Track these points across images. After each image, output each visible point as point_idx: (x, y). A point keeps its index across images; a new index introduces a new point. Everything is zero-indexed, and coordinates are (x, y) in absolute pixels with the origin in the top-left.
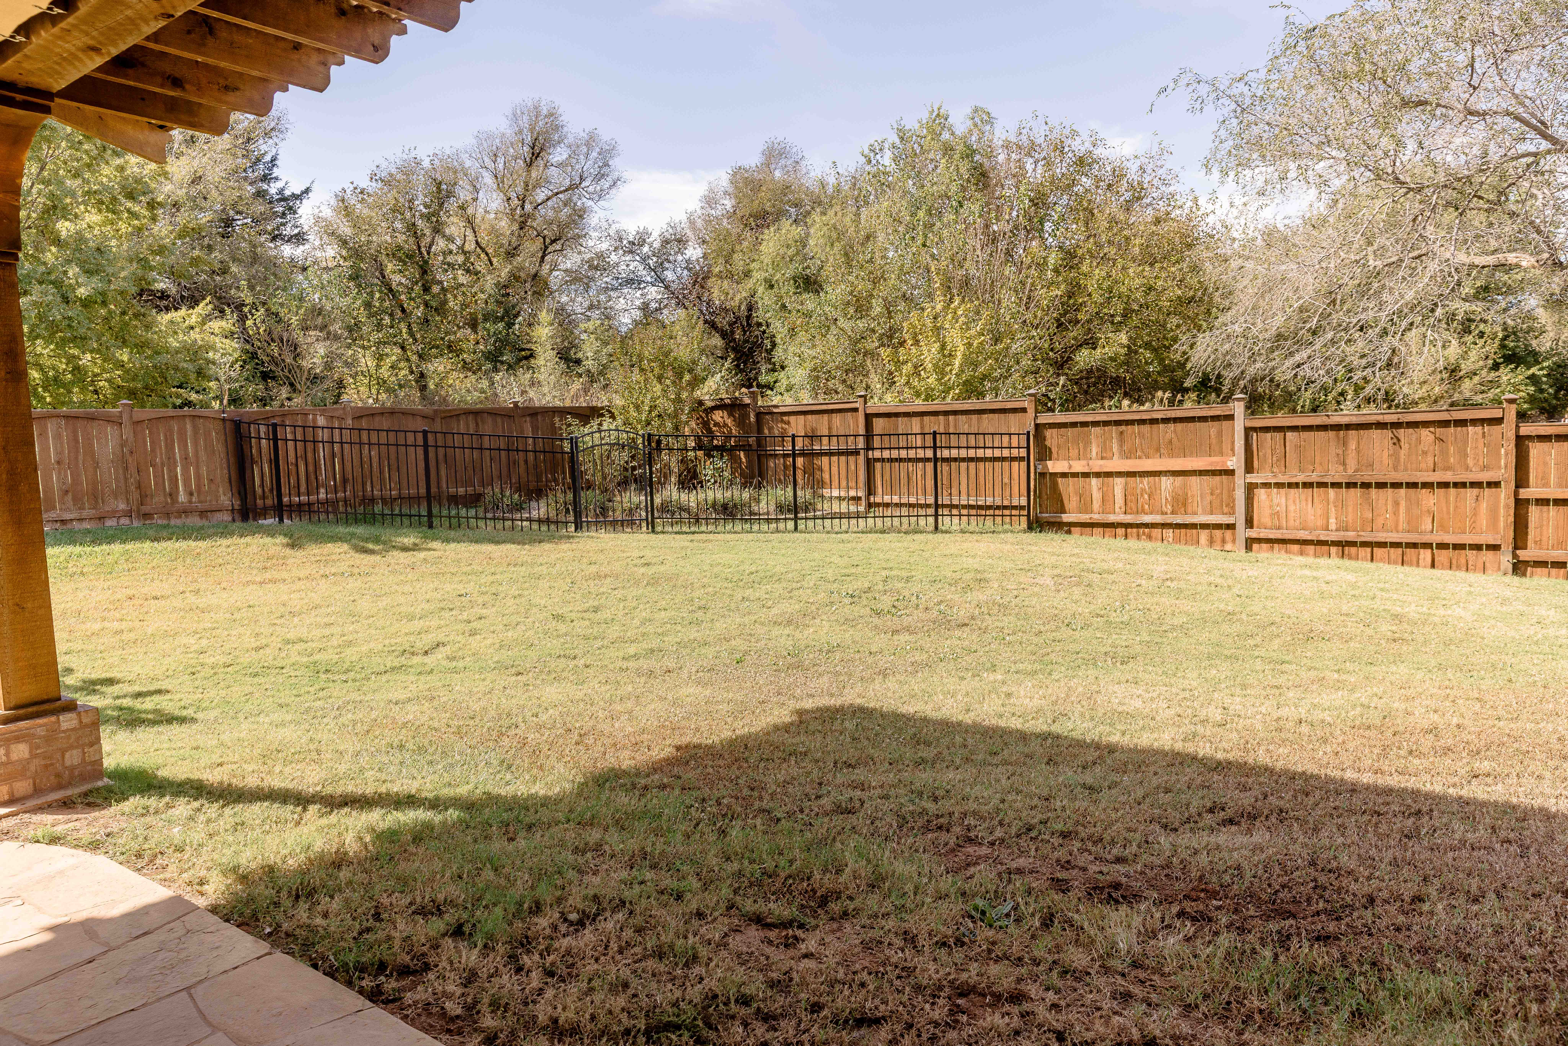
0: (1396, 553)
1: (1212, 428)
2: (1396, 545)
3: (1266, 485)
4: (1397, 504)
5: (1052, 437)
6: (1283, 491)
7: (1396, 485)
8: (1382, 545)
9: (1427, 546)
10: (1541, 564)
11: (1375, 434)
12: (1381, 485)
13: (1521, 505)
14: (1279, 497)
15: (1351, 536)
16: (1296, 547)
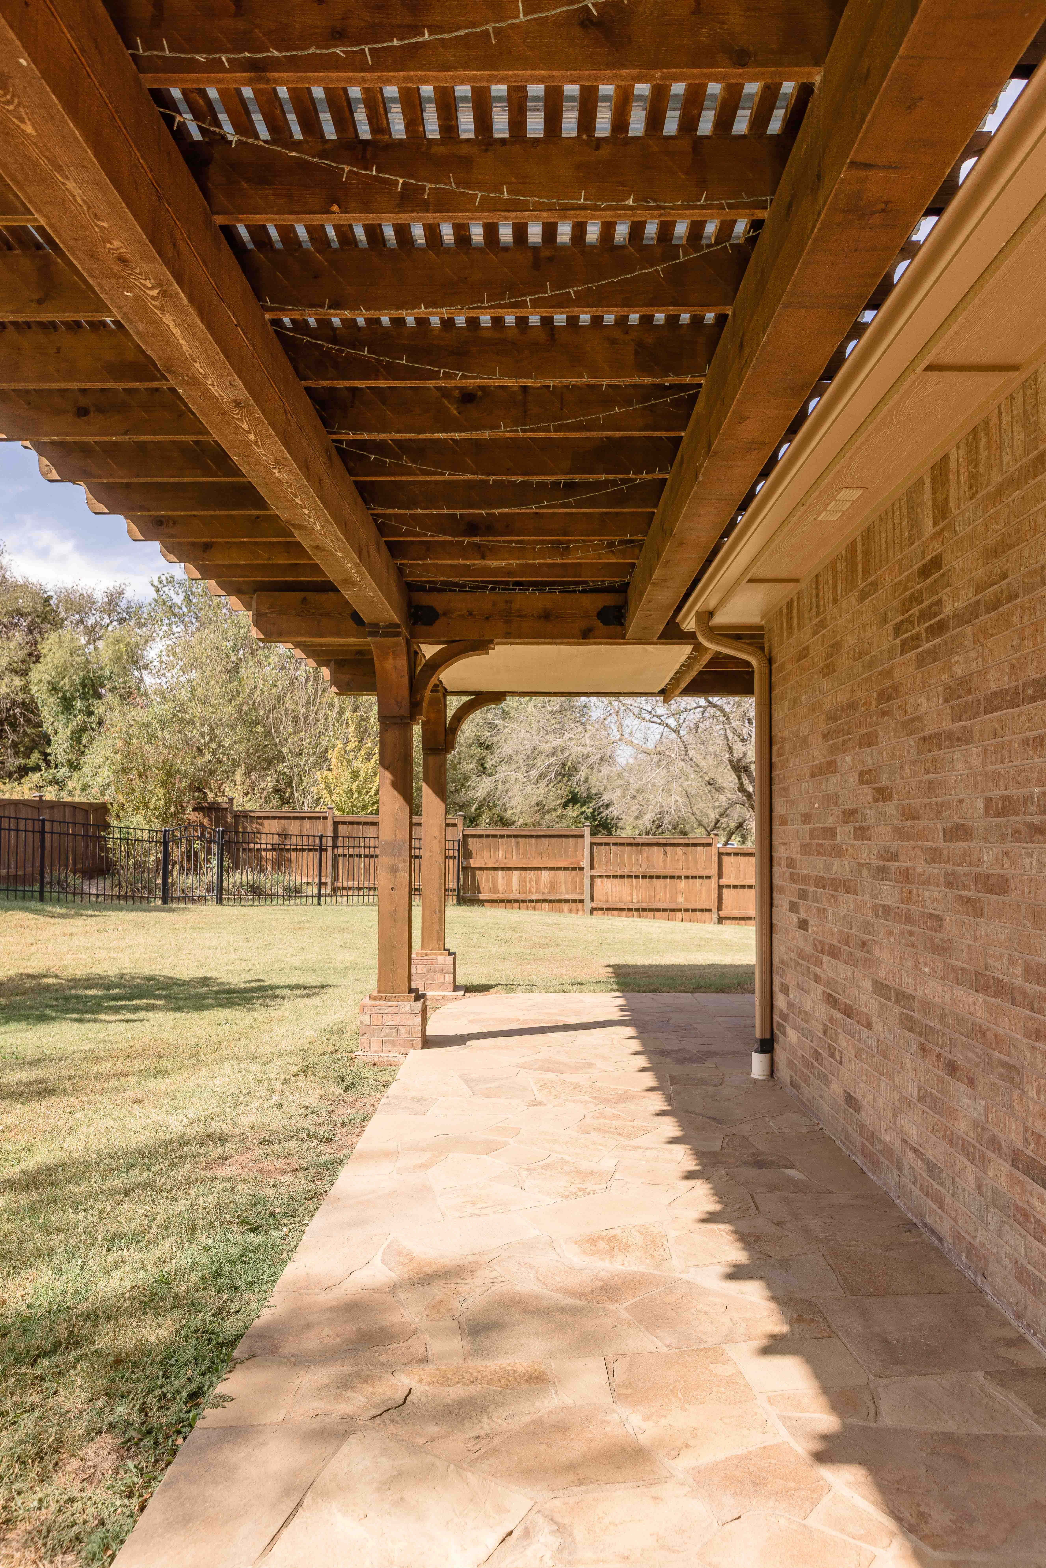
0: (665, 914)
1: (572, 841)
2: (665, 910)
3: (601, 877)
4: (665, 887)
5: (473, 844)
6: (610, 880)
7: (665, 877)
8: (658, 910)
9: (680, 910)
10: (729, 918)
11: (656, 848)
12: (658, 877)
13: (720, 888)
14: (608, 883)
15: (644, 906)
16: (616, 913)
